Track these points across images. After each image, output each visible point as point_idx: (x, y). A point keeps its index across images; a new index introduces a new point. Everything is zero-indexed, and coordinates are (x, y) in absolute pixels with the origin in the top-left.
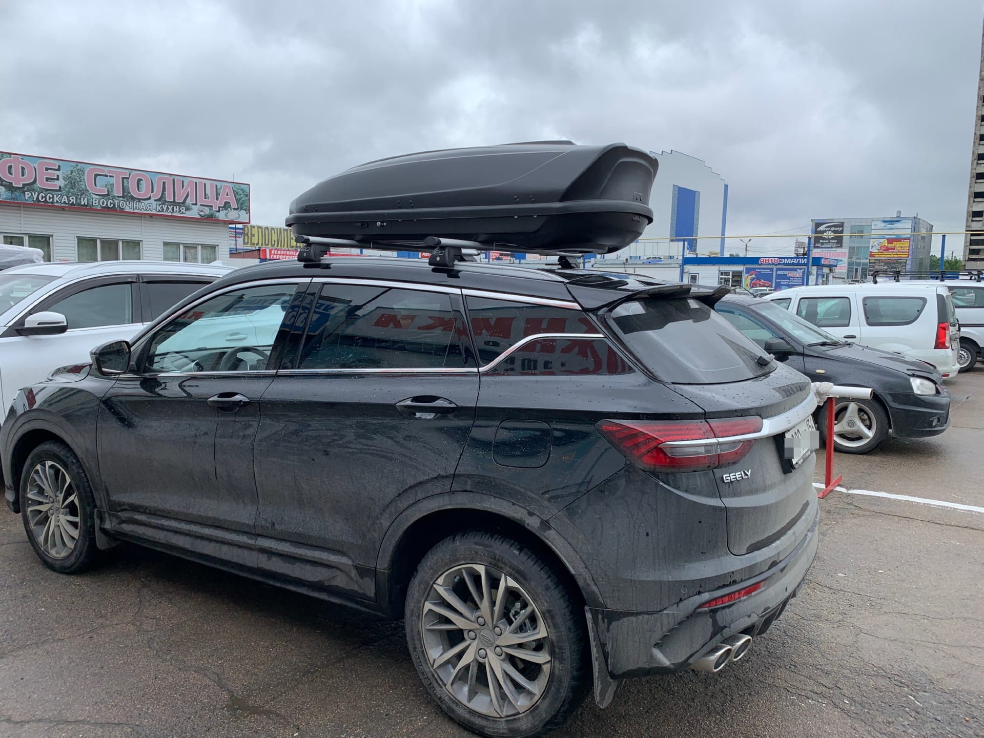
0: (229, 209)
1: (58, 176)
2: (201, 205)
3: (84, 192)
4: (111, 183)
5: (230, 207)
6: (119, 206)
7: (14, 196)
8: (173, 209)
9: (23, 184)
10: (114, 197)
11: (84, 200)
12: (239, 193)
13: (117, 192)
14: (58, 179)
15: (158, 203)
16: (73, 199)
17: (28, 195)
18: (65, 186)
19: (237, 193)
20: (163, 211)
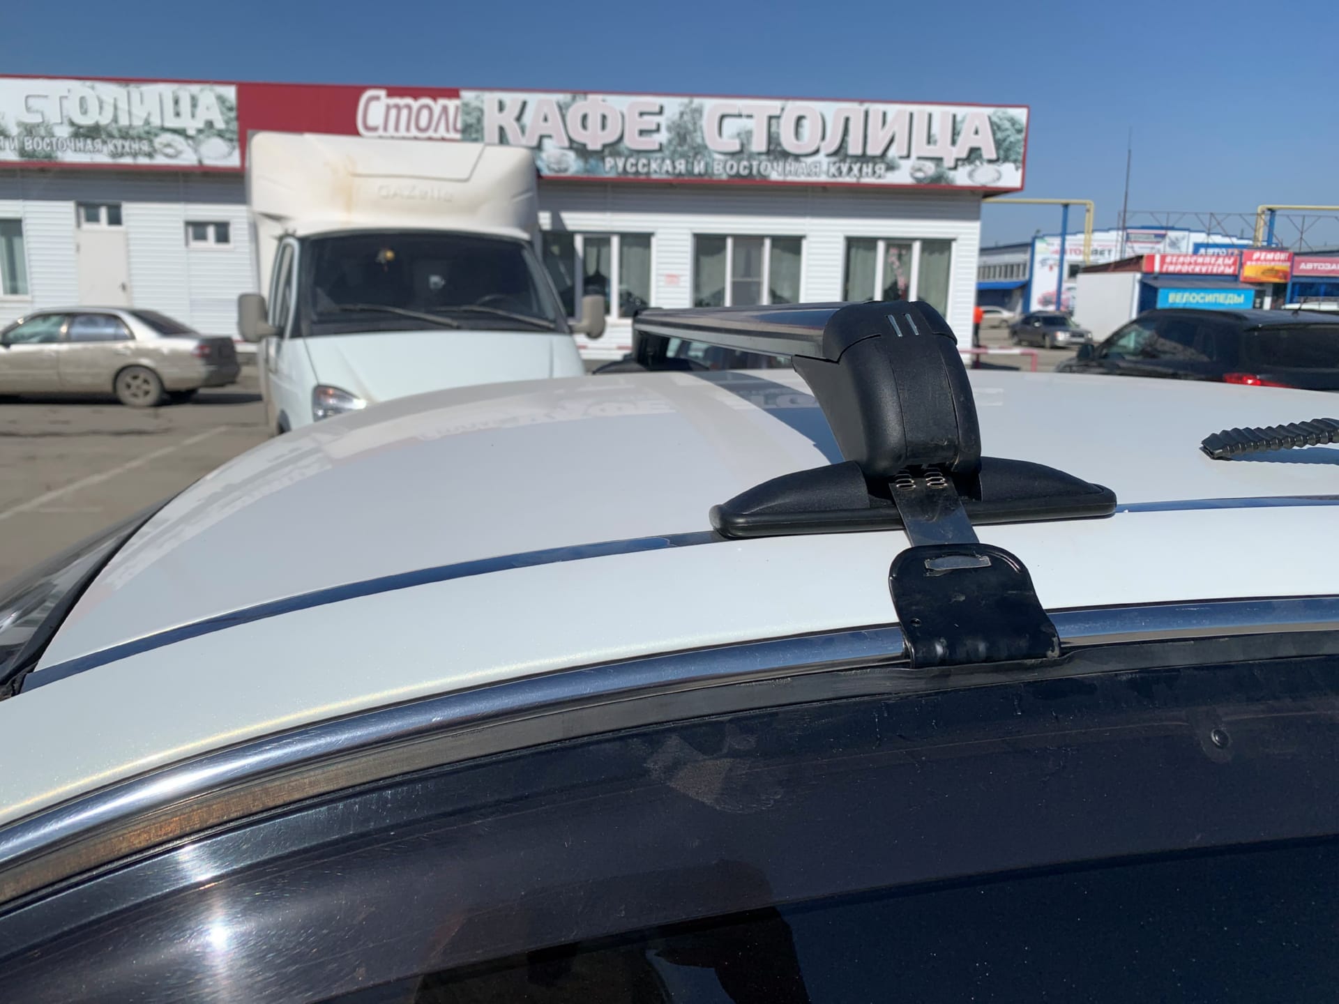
0: (978, 163)
1: (659, 126)
2: (919, 158)
3: (700, 150)
4: (747, 129)
5: (980, 157)
6: (759, 171)
7: (588, 167)
8: (860, 170)
9: (605, 146)
10: (751, 156)
11: (699, 162)
12: (1003, 127)
13: (759, 144)
14: (658, 130)
15: (833, 159)
16: (680, 164)
17: (609, 161)
18: (670, 142)
19: (999, 128)
20: (840, 173)
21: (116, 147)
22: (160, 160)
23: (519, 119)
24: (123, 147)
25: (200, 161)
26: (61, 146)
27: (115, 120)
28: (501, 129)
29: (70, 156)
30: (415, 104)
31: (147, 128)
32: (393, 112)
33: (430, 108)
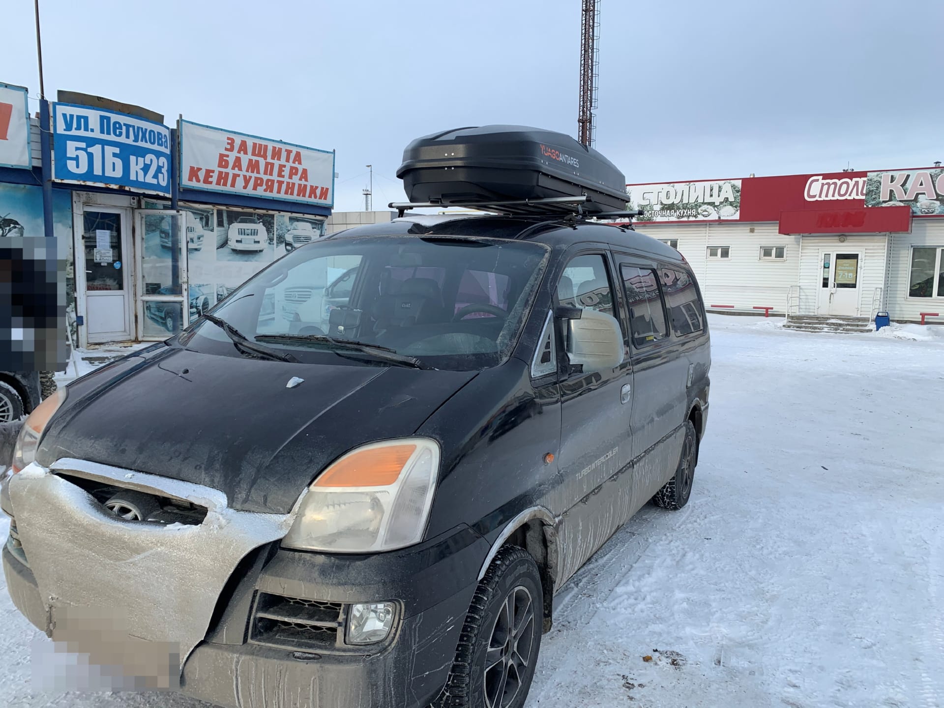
21: (680, 213)
22: (700, 218)
23: (903, 185)
24: (684, 212)
25: (719, 218)
26: (655, 214)
27: (682, 200)
28: (891, 191)
29: (659, 219)
30: (839, 182)
31: (696, 203)
32: (826, 187)
33: (847, 183)
